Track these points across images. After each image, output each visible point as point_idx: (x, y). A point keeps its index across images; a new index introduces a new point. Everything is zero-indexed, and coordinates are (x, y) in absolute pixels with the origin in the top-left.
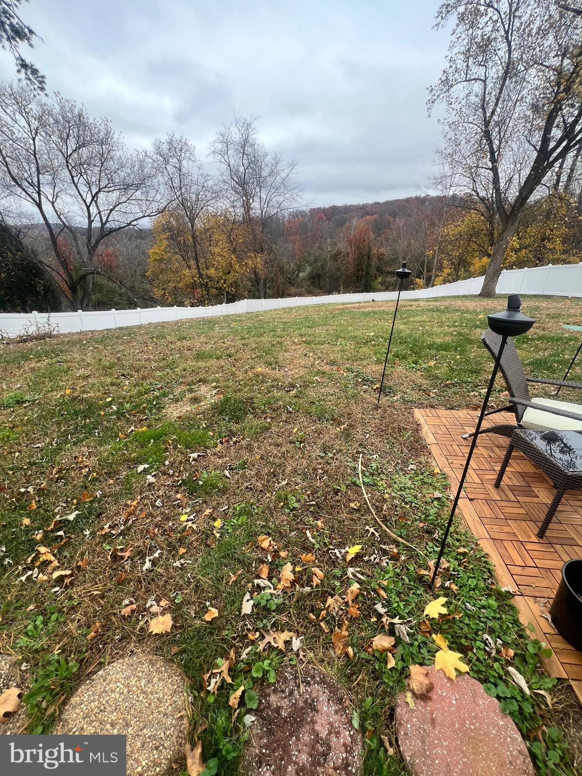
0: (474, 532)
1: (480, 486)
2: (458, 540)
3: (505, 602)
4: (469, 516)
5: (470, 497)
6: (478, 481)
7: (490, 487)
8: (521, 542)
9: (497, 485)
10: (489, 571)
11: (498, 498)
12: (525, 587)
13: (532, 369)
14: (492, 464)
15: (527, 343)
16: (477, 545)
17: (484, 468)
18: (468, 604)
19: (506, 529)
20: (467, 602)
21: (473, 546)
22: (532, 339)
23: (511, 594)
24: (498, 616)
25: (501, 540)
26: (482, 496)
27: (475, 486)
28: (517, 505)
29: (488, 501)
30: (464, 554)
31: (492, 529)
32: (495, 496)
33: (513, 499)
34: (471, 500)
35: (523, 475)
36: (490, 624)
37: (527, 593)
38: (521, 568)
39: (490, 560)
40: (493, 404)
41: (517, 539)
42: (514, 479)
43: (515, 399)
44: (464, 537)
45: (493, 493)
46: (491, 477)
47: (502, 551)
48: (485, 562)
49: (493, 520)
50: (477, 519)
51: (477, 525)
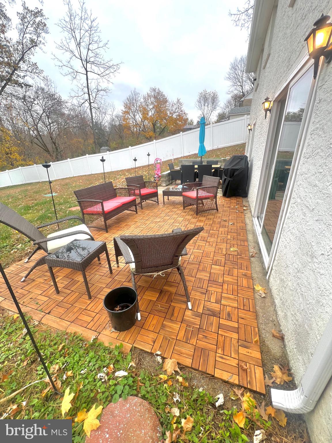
0: (61, 329)
1: (50, 300)
2: (55, 344)
3: (96, 346)
4: (53, 323)
5: (47, 312)
6: (46, 299)
7: (55, 296)
8: (85, 309)
9: (58, 292)
10: (81, 340)
11: (62, 298)
12: (99, 328)
13: (41, 221)
14: (49, 283)
15: (31, 209)
16: (67, 334)
17: (46, 289)
18: (82, 372)
19: (75, 310)
20: (81, 371)
21: (66, 337)
22: (32, 207)
23: (96, 338)
24: (98, 356)
25: (77, 318)
26: (54, 305)
27: (46, 303)
28: (73, 293)
29: (59, 305)
30: (63, 348)
31: (69, 317)
32: (60, 298)
33: (70, 292)
34: (48, 313)
35: (66, 276)
36: (97, 366)
37: (101, 330)
38: (92, 321)
39: (78, 335)
40: (29, 250)
41: (83, 310)
42: (64, 282)
43: (37, 242)
44: (58, 338)
45: (58, 298)
46: (52, 290)
47: (80, 323)
48: (77, 338)
49: (67, 312)
50: (58, 320)
51: (61, 323)
